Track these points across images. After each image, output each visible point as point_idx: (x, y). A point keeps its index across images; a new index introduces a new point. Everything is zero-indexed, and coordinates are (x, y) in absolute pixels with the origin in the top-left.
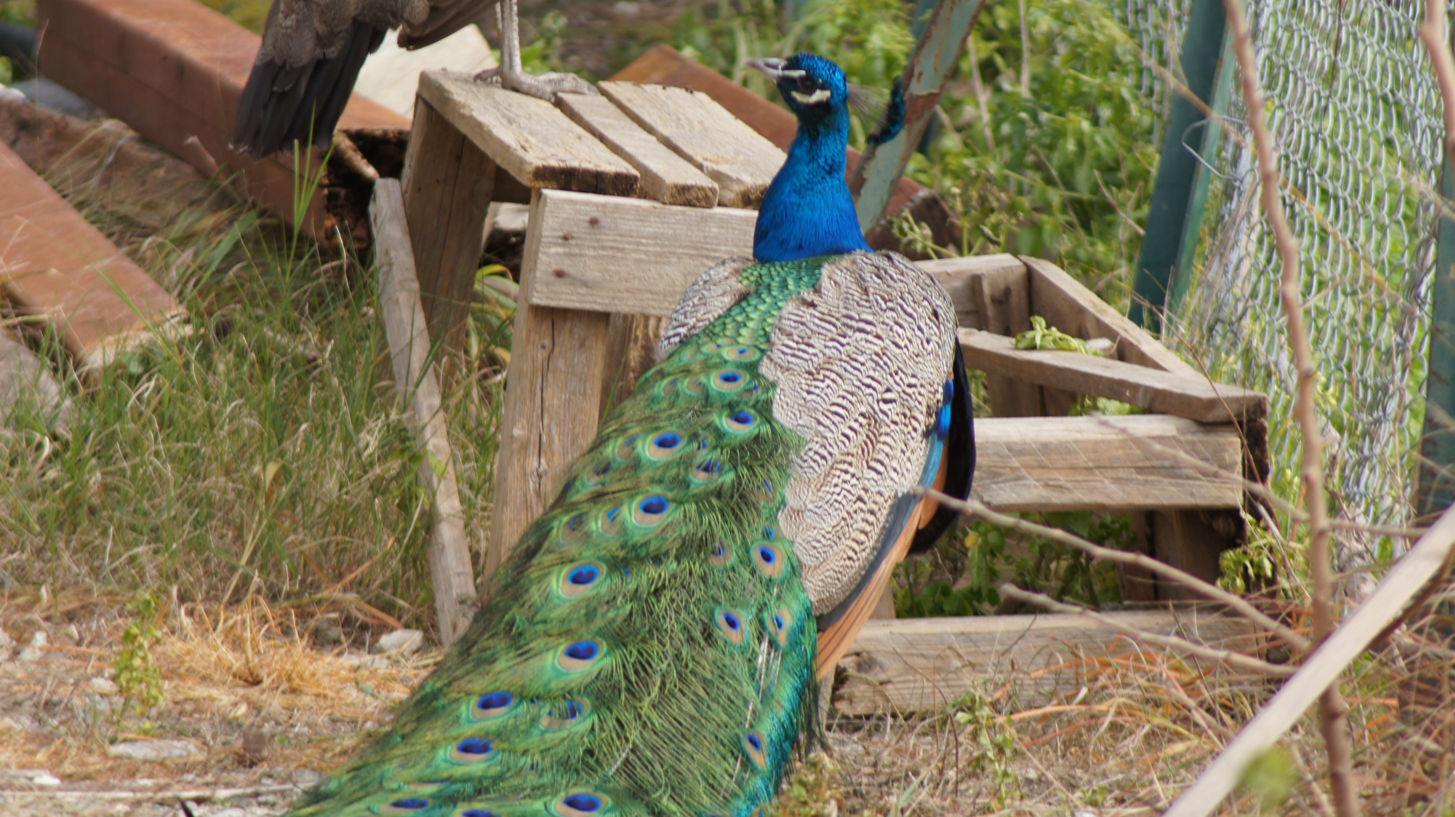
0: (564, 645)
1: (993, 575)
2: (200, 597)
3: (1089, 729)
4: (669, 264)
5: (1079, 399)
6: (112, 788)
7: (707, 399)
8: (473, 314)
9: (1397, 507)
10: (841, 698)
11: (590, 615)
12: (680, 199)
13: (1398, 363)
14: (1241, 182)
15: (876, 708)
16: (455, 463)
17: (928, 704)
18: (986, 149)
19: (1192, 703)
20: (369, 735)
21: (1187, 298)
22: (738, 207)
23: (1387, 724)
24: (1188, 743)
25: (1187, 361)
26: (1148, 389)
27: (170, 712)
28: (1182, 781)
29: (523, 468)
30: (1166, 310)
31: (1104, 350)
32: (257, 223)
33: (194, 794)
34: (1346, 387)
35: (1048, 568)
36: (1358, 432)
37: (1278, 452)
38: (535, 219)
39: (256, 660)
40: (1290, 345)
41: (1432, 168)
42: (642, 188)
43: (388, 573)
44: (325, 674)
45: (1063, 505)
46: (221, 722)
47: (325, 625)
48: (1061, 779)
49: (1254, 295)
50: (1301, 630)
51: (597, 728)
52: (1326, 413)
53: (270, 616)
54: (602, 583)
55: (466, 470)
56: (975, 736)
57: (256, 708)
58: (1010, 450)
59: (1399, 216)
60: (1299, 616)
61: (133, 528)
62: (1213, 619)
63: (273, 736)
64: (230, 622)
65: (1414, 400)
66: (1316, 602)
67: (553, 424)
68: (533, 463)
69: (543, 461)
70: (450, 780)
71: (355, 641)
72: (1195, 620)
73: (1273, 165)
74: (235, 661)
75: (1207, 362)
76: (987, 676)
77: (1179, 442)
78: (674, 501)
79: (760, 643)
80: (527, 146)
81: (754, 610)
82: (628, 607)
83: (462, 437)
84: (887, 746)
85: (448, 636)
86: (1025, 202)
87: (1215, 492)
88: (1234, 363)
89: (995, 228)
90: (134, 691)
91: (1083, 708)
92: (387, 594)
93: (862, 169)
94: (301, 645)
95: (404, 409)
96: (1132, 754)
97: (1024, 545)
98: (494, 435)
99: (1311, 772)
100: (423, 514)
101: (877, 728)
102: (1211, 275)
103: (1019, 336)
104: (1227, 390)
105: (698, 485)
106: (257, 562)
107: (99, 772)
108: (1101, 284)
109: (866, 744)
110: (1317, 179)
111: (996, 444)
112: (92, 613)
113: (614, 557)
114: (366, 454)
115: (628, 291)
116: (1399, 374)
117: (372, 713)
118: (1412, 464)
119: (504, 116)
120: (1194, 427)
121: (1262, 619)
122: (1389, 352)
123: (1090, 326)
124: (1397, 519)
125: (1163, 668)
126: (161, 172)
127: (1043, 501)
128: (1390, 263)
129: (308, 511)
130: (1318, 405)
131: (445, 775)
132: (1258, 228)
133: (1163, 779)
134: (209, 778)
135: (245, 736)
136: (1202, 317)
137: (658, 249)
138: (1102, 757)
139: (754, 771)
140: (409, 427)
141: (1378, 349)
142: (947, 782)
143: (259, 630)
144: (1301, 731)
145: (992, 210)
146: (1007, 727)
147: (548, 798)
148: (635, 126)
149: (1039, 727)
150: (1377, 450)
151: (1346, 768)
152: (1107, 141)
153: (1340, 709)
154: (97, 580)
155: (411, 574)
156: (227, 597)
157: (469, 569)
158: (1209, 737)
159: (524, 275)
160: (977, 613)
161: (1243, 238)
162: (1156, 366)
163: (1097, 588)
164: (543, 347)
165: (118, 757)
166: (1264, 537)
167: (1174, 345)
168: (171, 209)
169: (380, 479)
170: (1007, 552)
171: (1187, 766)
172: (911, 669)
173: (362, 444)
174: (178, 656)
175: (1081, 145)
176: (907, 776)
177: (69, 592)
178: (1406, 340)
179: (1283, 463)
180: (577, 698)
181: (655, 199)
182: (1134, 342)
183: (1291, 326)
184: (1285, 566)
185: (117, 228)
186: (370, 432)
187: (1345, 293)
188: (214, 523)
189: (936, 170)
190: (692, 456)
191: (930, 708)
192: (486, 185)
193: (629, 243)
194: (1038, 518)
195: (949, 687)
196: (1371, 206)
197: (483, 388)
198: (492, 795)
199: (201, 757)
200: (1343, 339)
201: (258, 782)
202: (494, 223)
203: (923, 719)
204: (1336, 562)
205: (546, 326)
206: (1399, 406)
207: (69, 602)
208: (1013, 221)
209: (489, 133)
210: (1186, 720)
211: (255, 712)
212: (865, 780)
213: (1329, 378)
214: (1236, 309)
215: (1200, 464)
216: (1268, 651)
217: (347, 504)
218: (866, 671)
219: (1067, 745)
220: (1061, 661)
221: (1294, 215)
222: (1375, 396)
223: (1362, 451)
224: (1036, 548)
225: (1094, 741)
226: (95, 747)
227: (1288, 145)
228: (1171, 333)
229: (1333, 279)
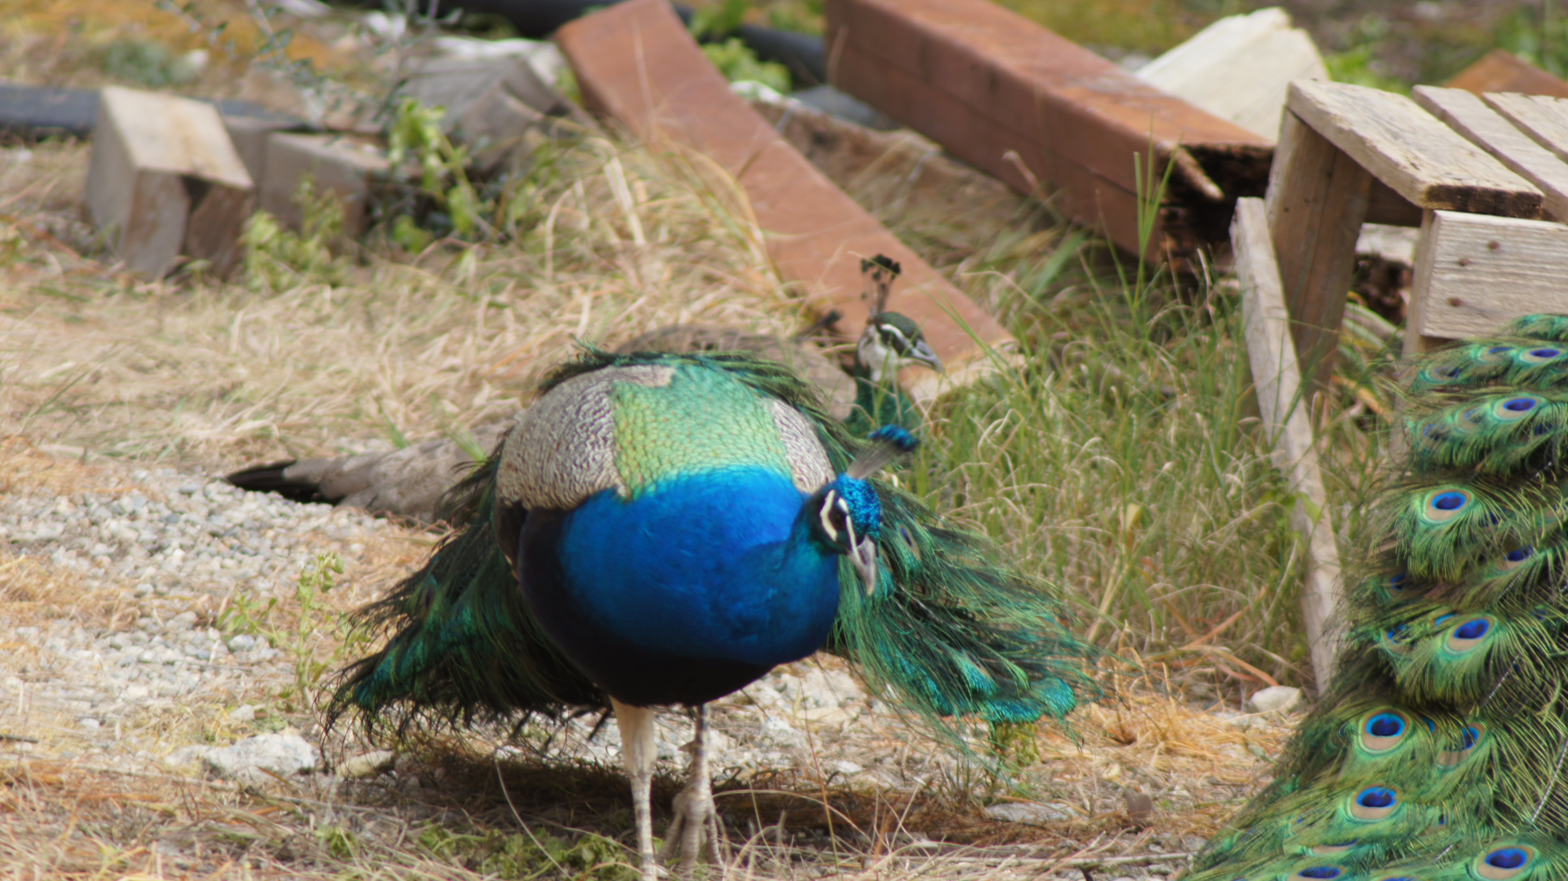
16: (1330, 504)
27: (1040, 772)
32: (1084, 243)
38: (1427, 244)
39: (1128, 718)
42: (1546, 209)
43: (1260, 625)
44: (1201, 734)
46: (1095, 784)
57: (1130, 768)
63: (1154, 800)
70: (1356, 842)
71: (1230, 699)
74: (1107, 720)
80: (1417, 163)
92: (1258, 647)
94: (1174, 702)
95: (1272, 447)
100: (1297, 562)
106: (1119, 608)
114: (1234, 494)
117: (1253, 776)
119: (1388, 130)
126: (970, 190)
129: (1170, 557)
131: (1350, 836)
135: (1125, 799)
140: (1279, 467)
143: (1129, 685)
147: (1468, 859)
148: (1529, 141)
155: (1284, 626)
165: (994, 820)
168: (985, 230)
169: (1248, 523)
173: (1227, 486)
181: (1559, 220)
185: (928, 249)
186: (1234, 470)
192: (1360, 205)
193: (1532, 269)
198: (1405, 860)
199: (1082, 821)
201: (1146, 849)
202: (1368, 247)
209: (1374, 150)
211: (1130, 773)
217: (1212, 550)
226: (968, 808)
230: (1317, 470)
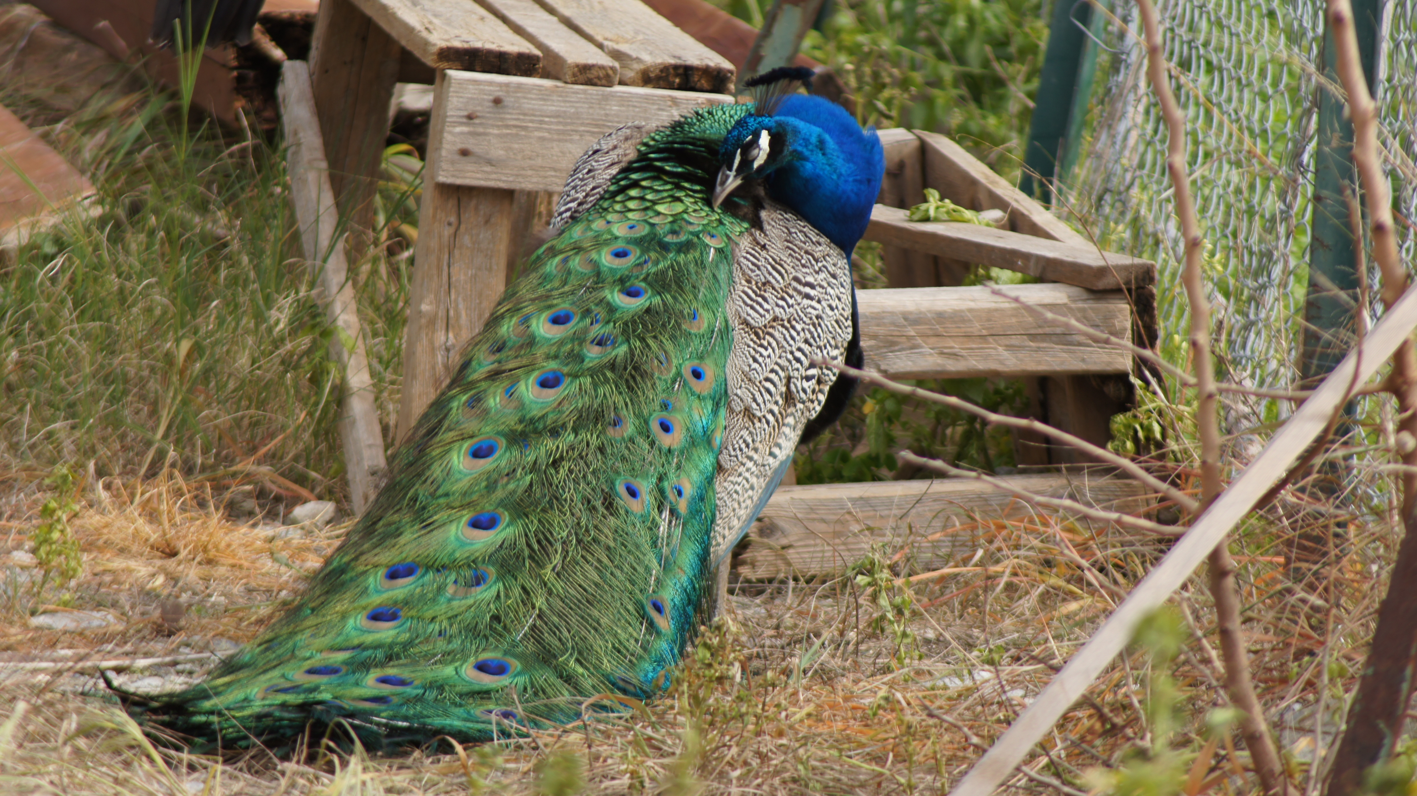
0: (467, 516)
1: (890, 441)
2: (117, 470)
3: (986, 590)
4: (571, 141)
5: (973, 269)
6: (33, 660)
7: (598, 276)
8: (381, 192)
9: (1282, 370)
10: (743, 563)
11: (491, 487)
12: (581, 78)
13: (1282, 229)
14: (1128, 54)
15: (778, 571)
16: (364, 337)
17: (828, 567)
18: (879, 26)
19: (1085, 563)
20: (284, 603)
21: (1076, 170)
22: (638, 85)
23: (1274, 581)
24: (1081, 602)
25: (1078, 231)
26: (1039, 258)
27: (89, 583)
28: (1076, 639)
29: (431, 342)
30: (1055, 180)
31: (997, 221)
32: (165, 104)
33: (113, 663)
34: (1232, 254)
35: (944, 435)
36: (1244, 298)
37: (1166, 318)
38: (440, 99)
39: (173, 532)
40: (1177, 214)
41: (1314, 39)
42: (544, 68)
43: (301, 446)
44: (240, 545)
45: (958, 372)
46: (139, 593)
47: (239, 498)
48: (958, 638)
49: (1141, 166)
50: (1189, 491)
51: (502, 594)
52: (1212, 279)
53: (185, 489)
54: (502, 456)
55: (376, 345)
56: (874, 598)
57: (173, 579)
58: (906, 319)
59: (1282, 87)
60: (1188, 476)
61: (50, 404)
62: (1104, 481)
63: (190, 606)
64: (147, 495)
65: (1297, 266)
66: (1204, 463)
67: (460, 299)
68: (440, 337)
69: (451, 335)
70: (359, 646)
71: (269, 512)
72: (1087, 483)
73: (1159, 39)
74: (150, 532)
75: (1097, 231)
76: (886, 539)
77: (1070, 309)
78: (569, 375)
79: (660, 512)
80: (431, 27)
81: (654, 480)
82: (528, 478)
83: (370, 313)
84: (789, 609)
85: (360, 506)
86: (917, 77)
87: (1106, 358)
88: (1123, 232)
89: (889, 102)
90: (53, 563)
91: (979, 569)
92: (300, 466)
93: (758, 47)
94: (216, 517)
95: (312, 285)
96: (1028, 613)
97: (920, 411)
98: (402, 309)
99: (1201, 628)
100: (334, 388)
101: (779, 591)
102: (1099, 146)
103: (913, 209)
104: (1116, 259)
105: (592, 359)
106: (172, 437)
107: (20, 643)
108: (993, 156)
109: (769, 607)
110: (1202, 51)
111: (892, 313)
112: (11, 487)
113: (513, 432)
114: (278, 329)
115: (532, 168)
116: (1283, 241)
117: (287, 582)
118: (1297, 328)
120: (1085, 295)
121: (1152, 480)
122: (1273, 219)
123: (982, 197)
124: (1283, 382)
125: (1056, 530)
126: (73, 56)
127: (939, 369)
128: (1274, 133)
129: (221, 387)
130: (1204, 271)
131: (356, 642)
132: (1145, 100)
133: (1058, 637)
134: (128, 647)
135: (163, 606)
136: (1092, 187)
137: (561, 127)
138: (998, 617)
139: (658, 633)
140: (319, 302)
141: (1262, 216)
142: (848, 643)
143: (175, 503)
144: (1191, 589)
145: (884, 86)
146: (906, 589)
147: (457, 664)
148: (536, 7)
149: (937, 588)
150: (1263, 315)
151: (1235, 624)
152: (997, 17)
153: (1229, 568)
154: (15, 455)
155: (323, 446)
156: (143, 471)
157: (379, 440)
158: (1102, 596)
159: (429, 154)
160: (876, 478)
161: (1131, 110)
162: (1048, 236)
163: (992, 452)
164: (450, 224)
165: (38, 628)
166: (1153, 401)
167: (1065, 214)
168: (83, 92)
169: (291, 354)
170: (903, 419)
171: (1081, 625)
172: (812, 534)
173: (272, 321)
174: (96, 529)
175: (971, 21)
176: (809, 637)
178: (1290, 207)
179: (1172, 329)
180: (482, 567)
181: (557, 78)
182: (1026, 212)
183: (1179, 195)
184: (1174, 429)
185: (30, 111)
186: (280, 309)
187: (1230, 163)
188: (129, 398)
189: (830, 47)
190: (585, 331)
191: (830, 570)
192: (392, 67)
193: (532, 121)
194: (933, 385)
195: (849, 550)
196: (1254, 77)
197: (390, 264)
198: (403, 661)
199: (120, 627)
200: (1229, 207)
201: (175, 651)
202: (400, 103)
203: (824, 582)
204: (1223, 424)
205: (452, 203)
206: (1283, 272)
208: (906, 96)
209: (394, 15)
210: (1080, 581)
211: (172, 583)
212: (768, 642)
213: (1215, 245)
214: (1124, 179)
215: (1091, 331)
216: (1159, 511)
217: (259, 379)
218: (768, 536)
219: (964, 605)
220: (957, 524)
221: (1179, 87)
222: (1260, 262)
223: (1248, 316)
224: (932, 415)
225: (993, 600)
226: (16, 618)
227: (1174, 18)
228: (1061, 204)
229: (1218, 148)
230: (353, 306)
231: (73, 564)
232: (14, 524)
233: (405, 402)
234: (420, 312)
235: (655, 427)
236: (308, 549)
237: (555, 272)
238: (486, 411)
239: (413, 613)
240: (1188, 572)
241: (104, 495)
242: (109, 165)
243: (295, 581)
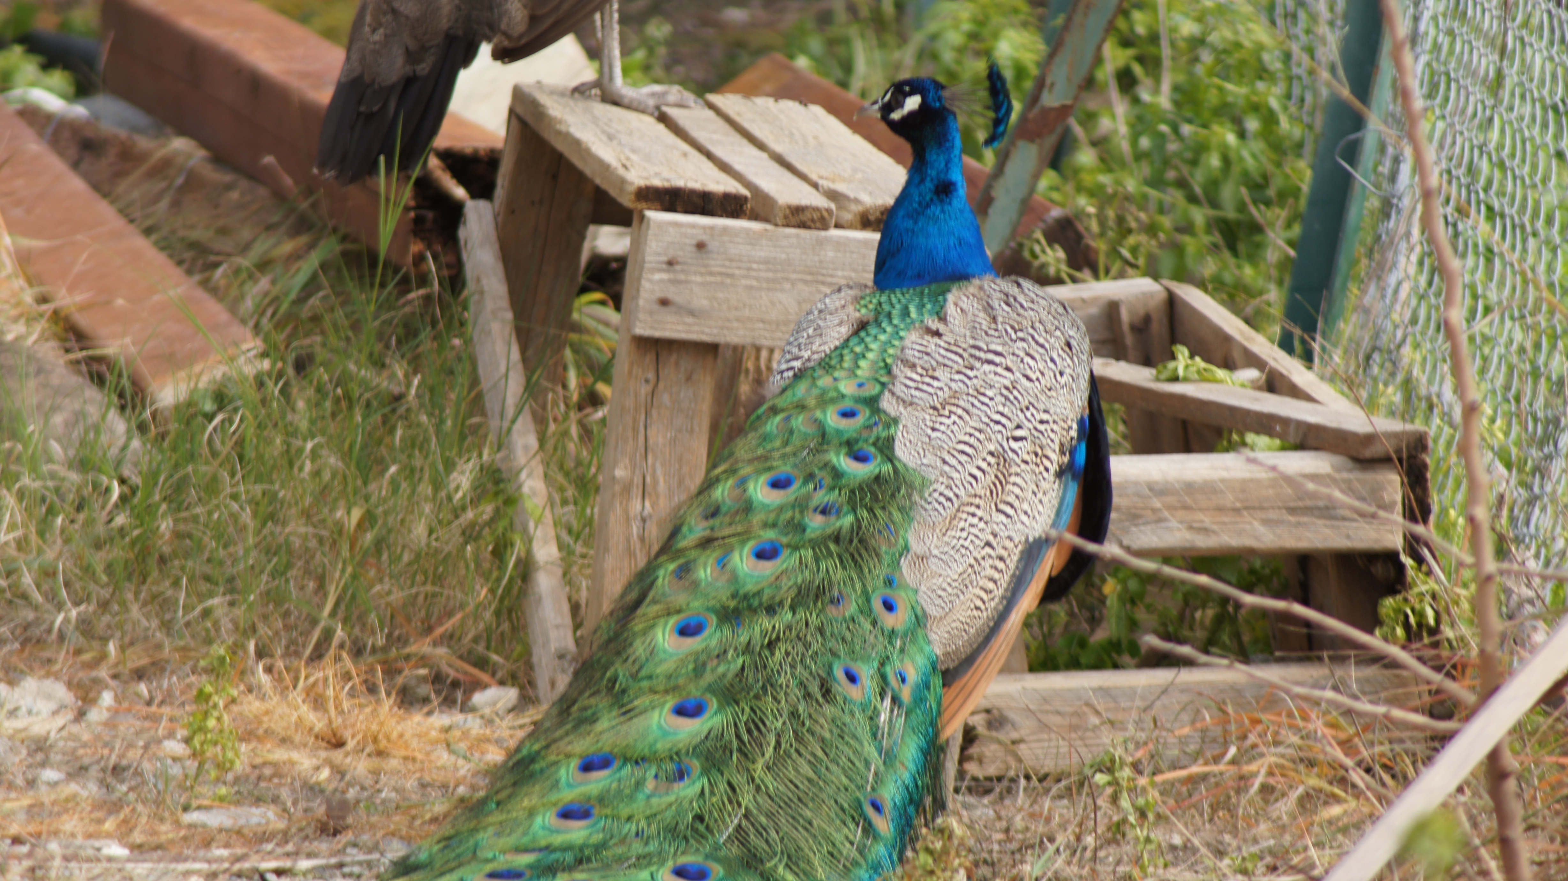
0: (671, 702)
1: (1133, 625)
2: (279, 652)
3: (1238, 791)
4: (782, 290)
5: (1225, 435)
6: (186, 860)
7: (823, 436)
8: (572, 345)
10: (970, 758)
11: (699, 670)
12: (793, 220)
14: (1400, 199)
15: (1008, 768)
16: (552, 507)
17: (1064, 764)
18: (1123, 165)
19: (1349, 762)
20: (462, 800)
21: (1342, 325)
22: (856, 228)
23: (1560, 784)
24: (1345, 806)
25: (1343, 393)
26: (1300, 424)
27: (247, 777)
28: (1340, 847)
29: (626, 512)
30: (1318, 337)
31: (1253, 381)
32: (338, 248)
33: (273, 864)
34: (1514, 420)
35: (1193, 618)
36: (1528, 469)
37: (1441, 490)
38: (637, 244)
39: (340, 720)
40: (1453, 375)
42: (752, 210)
43: (481, 626)
44: (414, 735)
45: (1209, 549)
46: (302, 788)
47: (413, 682)
48: (1208, 845)
49: (1414, 321)
50: (1467, 682)
51: (707, 791)
52: (1492, 449)
53: (354, 672)
54: (711, 636)
55: (564, 514)
56: (1115, 799)
57: (339, 772)
58: (1151, 489)
60: (1464, 667)
61: (207, 578)
62: (1372, 671)
63: (358, 802)
64: (312, 679)
66: (1482, 652)
67: (658, 465)
68: (636, 506)
69: (647, 504)
70: (548, 849)
71: (445, 699)
72: (1353, 673)
73: (1434, 180)
74: (316, 721)
75: (1364, 394)
76: (1127, 734)
77: (1334, 480)
78: (788, 546)
79: (882, 700)
80: (628, 164)
81: (876, 664)
82: (740, 661)
83: (560, 478)
84: (1020, 810)
85: (546, 694)
86: (1166, 222)
87: (1373, 535)
88: (1393, 394)
89: (1134, 250)
90: (208, 755)
91: (1232, 768)
92: (480, 648)
93: (989, 187)
94: (387, 704)
95: (497, 448)
96: (1285, 817)
97: (1167, 592)
98: (595, 476)
99: (1479, 836)
100: (518, 562)
101: (1009, 791)
102: (1367, 300)
103: (1160, 367)
104: (1385, 424)
105: (814, 529)
106: (341, 613)
107: (172, 842)
108: (1249, 310)
109: (997, 808)
110: (1482, 195)
111: (1136, 483)
112: (163, 670)
113: (725, 608)
114: (460, 494)
115: (738, 320)
117: (465, 777)
119: (603, 132)
120: (1350, 464)
121: (1425, 671)
122: (1560, 382)
123: (1237, 355)
125: (1317, 725)
126: (234, 195)
127: (1187, 545)
128: (1562, 286)
129: (395, 559)
130: (1483, 439)
131: (543, 843)
132: (1418, 249)
133: (1319, 845)
134: (290, 847)
135: (328, 802)
136: (1358, 345)
137: (770, 275)
138: (1251, 821)
139: (876, 837)
140: (503, 467)
141: (1549, 379)
142: (1085, 849)
143: (343, 688)
144: (1468, 792)
145: (1130, 231)
146: (1150, 789)
147: (654, 868)
148: (745, 142)
149: (1184, 789)
150: (1549, 488)
151: (1517, 832)
152: (1254, 156)
153: (1510, 769)
154: (168, 634)
155: (506, 626)
156: (308, 652)
157: (568, 621)
158: (1368, 799)
159: (625, 303)
160: (1116, 666)
161: (1402, 260)
162: (1309, 398)
163: (1246, 638)
164: (647, 381)
165: (190, 826)
166: (1426, 583)
167: (1328, 375)
168: (246, 234)
169: (472, 524)
170: (1148, 600)
171: (1345, 831)
172: (1045, 727)
173: (453, 486)
174: (256, 717)
175: (1226, 161)
176: (1042, 842)
177: (138, 648)
179: (1447, 502)
180: (686, 760)
181: (766, 220)
182: (1285, 372)
183: (1455, 355)
184: (1449, 614)
185: (188, 255)
186: (461, 473)
187: (1512, 318)
188: (294, 572)
189: (1069, 188)
190: (808, 497)
191: (1066, 769)
192: (585, 207)
193: (739, 268)
194: (1181, 563)
195: (1086, 746)
196: (1540, 224)
197: (581, 424)
198: (594, 864)
199: (281, 825)
200: (1511, 369)
201: (342, 851)
202: (594, 247)
203: (1059, 780)
204: (1504, 609)
205: (650, 358)
207: (137, 659)
208: (1153, 242)
209: (588, 151)
210: (1343, 782)
211: (338, 777)
212: (996, 847)
213: (1495, 411)
214: (1395, 336)
215: (1357, 504)
216: (1431, 706)
217: (437, 551)
218: (997, 729)
219: (1214, 808)
220: (1207, 717)
221: (1456, 234)
222: (1545, 429)
223: (1532, 489)
224: (1180, 596)
225: (1244, 804)
226: (167, 814)
227: (1450, 159)
228: (1324, 363)
229: (1500, 303)
230: (540, 470)
231: (230, 754)
232: (166, 710)
233: (597, 579)
234: (614, 478)
235: (877, 605)
236: (488, 740)
237: (775, 431)
238: (696, 584)
239: (608, 811)
240: (1464, 773)
241: (264, 678)
242: (274, 314)
243: (473, 776)
